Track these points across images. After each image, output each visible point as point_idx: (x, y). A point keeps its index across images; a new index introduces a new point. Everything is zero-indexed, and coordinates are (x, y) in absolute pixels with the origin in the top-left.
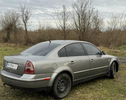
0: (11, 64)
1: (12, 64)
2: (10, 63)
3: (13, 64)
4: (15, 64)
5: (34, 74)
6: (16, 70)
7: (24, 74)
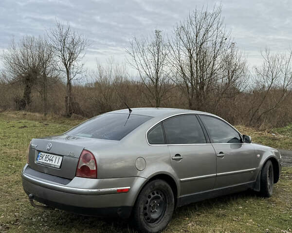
1: (50, 155)
5: (96, 178)
6: (59, 167)
7: (75, 176)
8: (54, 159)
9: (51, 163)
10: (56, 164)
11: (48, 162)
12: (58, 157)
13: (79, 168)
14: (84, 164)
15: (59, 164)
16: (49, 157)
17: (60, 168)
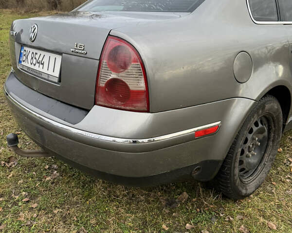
0: (35, 51)
1: (39, 52)
2: (32, 50)
3: (43, 53)
4: (48, 54)
5: (148, 111)
6: (56, 80)
7: (95, 104)
8: (46, 60)
9: (40, 69)
10: (50, 72)
11: (36, 68)
12: (53, 56)
13: (102, 84)
14: (114, 76)
15: (57, 74)
16: (37, 57)
17: (60, 81)
